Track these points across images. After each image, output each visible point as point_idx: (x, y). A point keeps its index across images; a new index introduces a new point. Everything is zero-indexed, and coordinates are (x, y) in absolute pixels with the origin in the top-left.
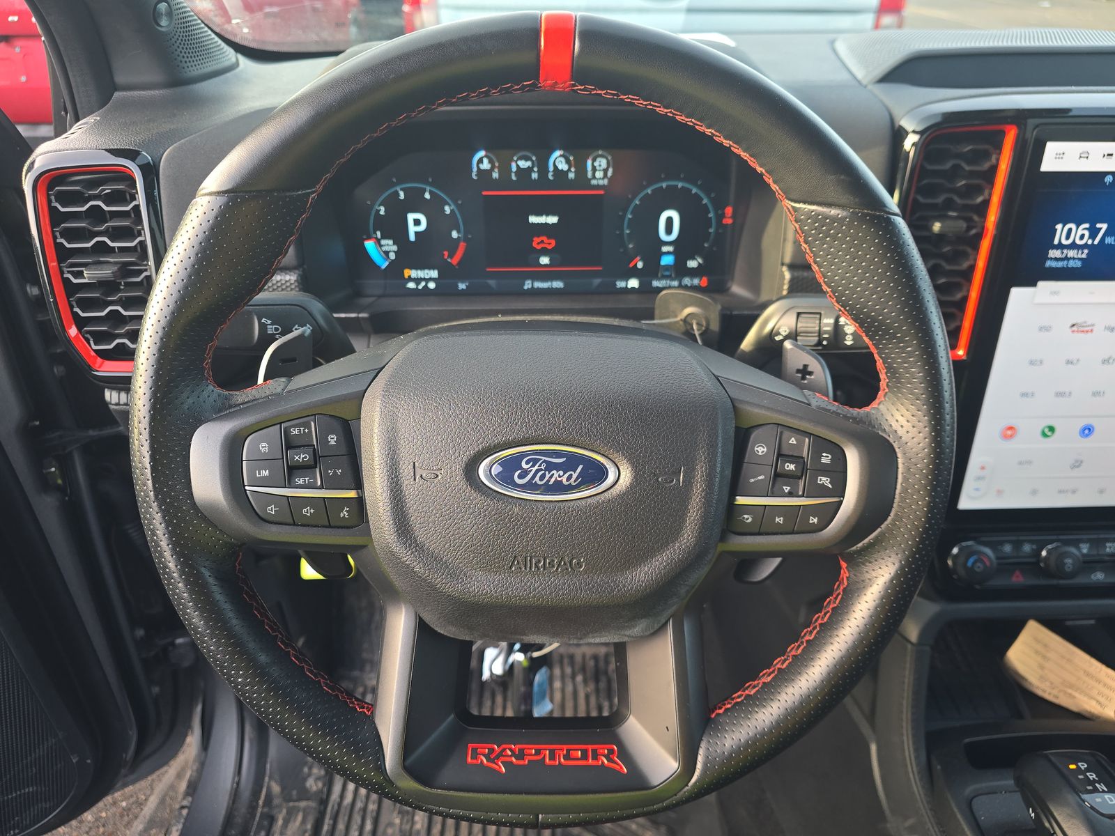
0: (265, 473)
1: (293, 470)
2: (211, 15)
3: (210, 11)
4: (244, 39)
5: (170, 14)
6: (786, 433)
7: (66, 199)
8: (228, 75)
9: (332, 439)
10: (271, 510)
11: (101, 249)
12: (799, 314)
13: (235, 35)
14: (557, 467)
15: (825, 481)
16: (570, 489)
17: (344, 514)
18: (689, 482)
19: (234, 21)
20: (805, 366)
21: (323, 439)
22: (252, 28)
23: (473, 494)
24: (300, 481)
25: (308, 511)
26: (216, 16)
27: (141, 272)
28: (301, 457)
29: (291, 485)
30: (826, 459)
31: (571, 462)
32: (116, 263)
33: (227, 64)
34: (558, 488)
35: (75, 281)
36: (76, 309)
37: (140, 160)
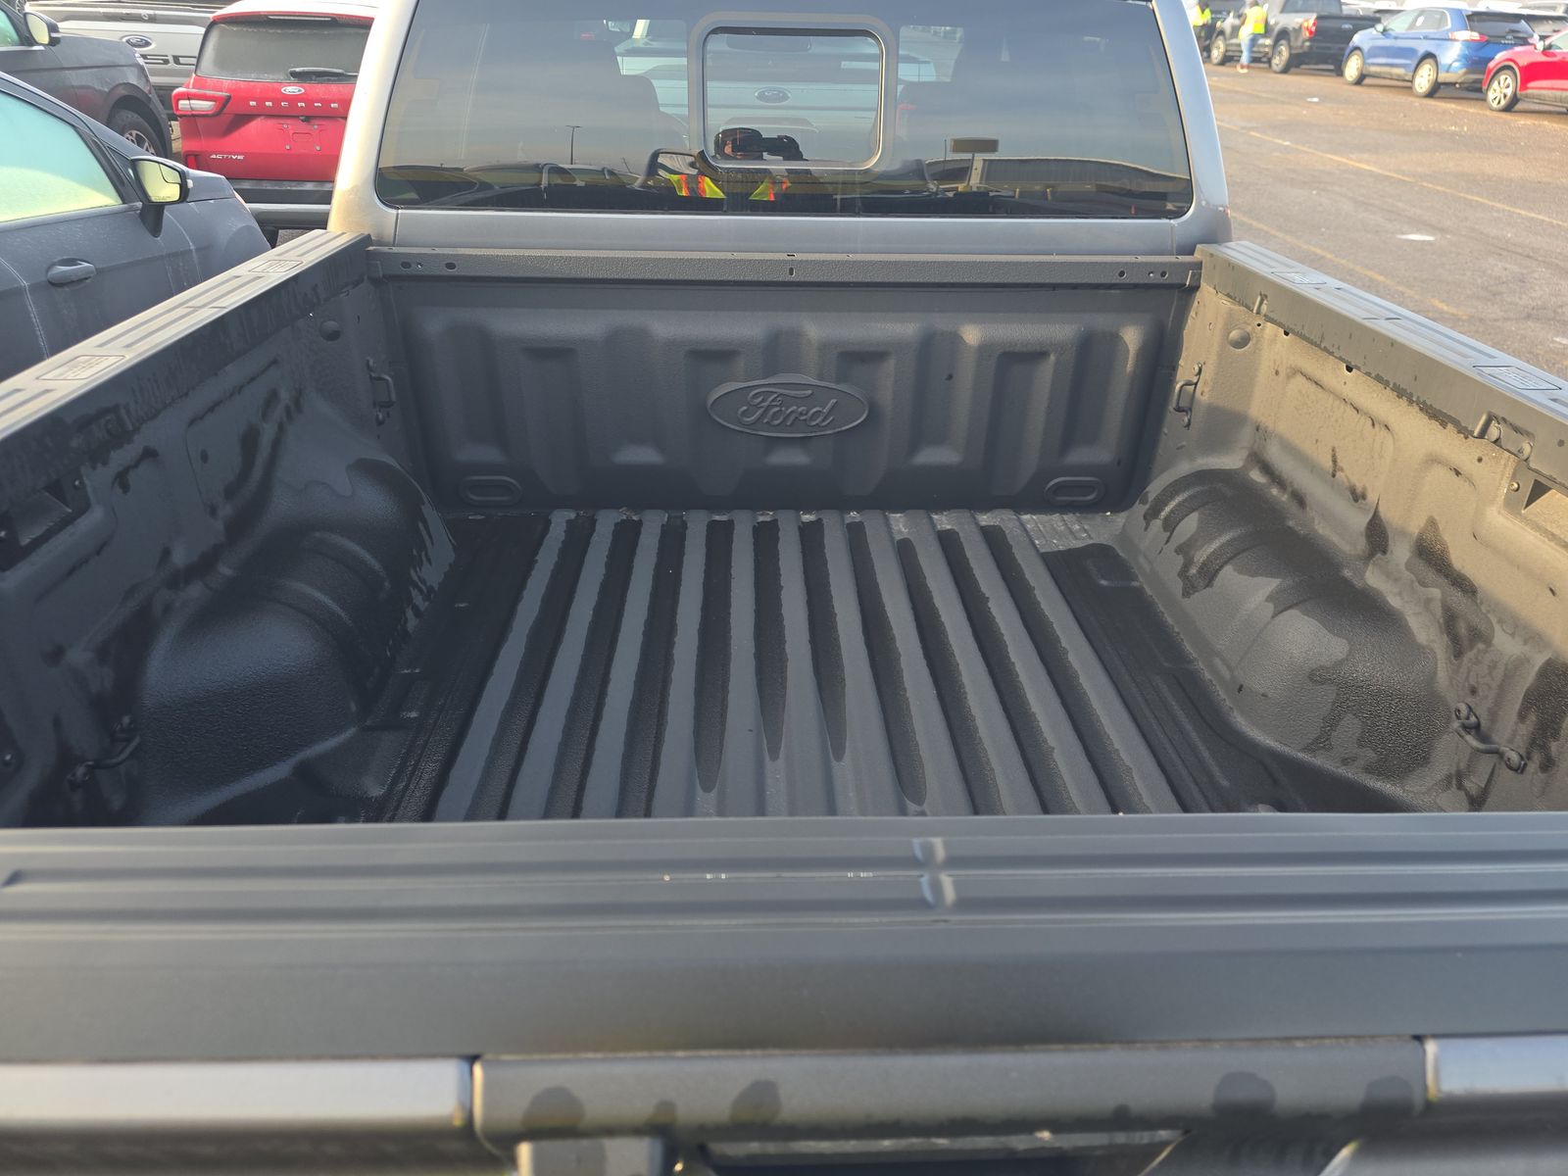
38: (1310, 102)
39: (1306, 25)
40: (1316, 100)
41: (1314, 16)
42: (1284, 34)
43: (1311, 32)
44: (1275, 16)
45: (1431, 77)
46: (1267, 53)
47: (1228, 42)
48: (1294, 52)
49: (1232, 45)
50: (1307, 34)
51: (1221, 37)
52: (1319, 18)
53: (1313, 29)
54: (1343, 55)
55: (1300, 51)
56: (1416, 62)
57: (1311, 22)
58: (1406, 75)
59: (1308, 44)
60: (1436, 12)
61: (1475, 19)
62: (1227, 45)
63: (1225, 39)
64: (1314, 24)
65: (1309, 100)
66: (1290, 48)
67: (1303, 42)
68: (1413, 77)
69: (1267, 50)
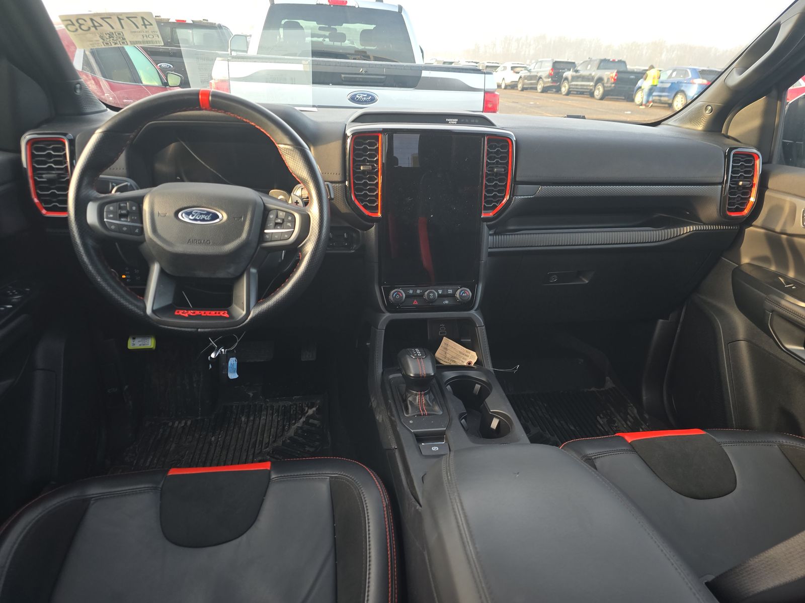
0: (111, 216)
1: (121, 216)
2: (96, 91)
3: (96, 90)
4: (110, 102)
5: (81, 88)
6: (279, 212)
7: (38, 149)
8: (103, 113)
9: (134, 208)
10: (113, 227)
11: (51, 168)
12: (302, 189)
13: (106, 100)
14: (204, 214)
15: (289, 224)
16: (207, 221)
17: (137, 231)
18: (245, 221)
19: (106, 95)
20: (297, 201)
21: (131, 208)
22: (114, 98)
23: (177, 221)
24: (123, 219)
25: (125, 229)
26: (98, 92)
27: (65, 177)
28: (124, 212)
29: (120, 220)
30: (290, 218)
31: (208, 213)
32: (56, 173)
33: (102, 109)
34: (204, 220)
35: (39, 180)
36: (38, 191)
37: (67, 136)
38: (627, 114)
39: (611, 75)
40: (629, 112)
41: (616, 71)
42: (600, 80)
43: (615, 80)
44: (594, 71)
45: (683, 102)
46: (592, 90)
47: (570, 84)
48: (606, 89)
49: (572, 85)
50: (613, 80)
51: (566, 81)
52: (618, 72)
53: (616, 78)
54: (633, 91)
55: (609, 89)
56: (673, 95)
57: (614, 74)
58: (668, 100)
59: (613, 85)
60: (683, 70)
61: (702, 73)
62: (569, 86)
63: (568, 82)
64: (616, 75)
65: (626, 112)
66: (604, 87)
67: (610, 85)
68: (673, 101)
69: (591, 88)
